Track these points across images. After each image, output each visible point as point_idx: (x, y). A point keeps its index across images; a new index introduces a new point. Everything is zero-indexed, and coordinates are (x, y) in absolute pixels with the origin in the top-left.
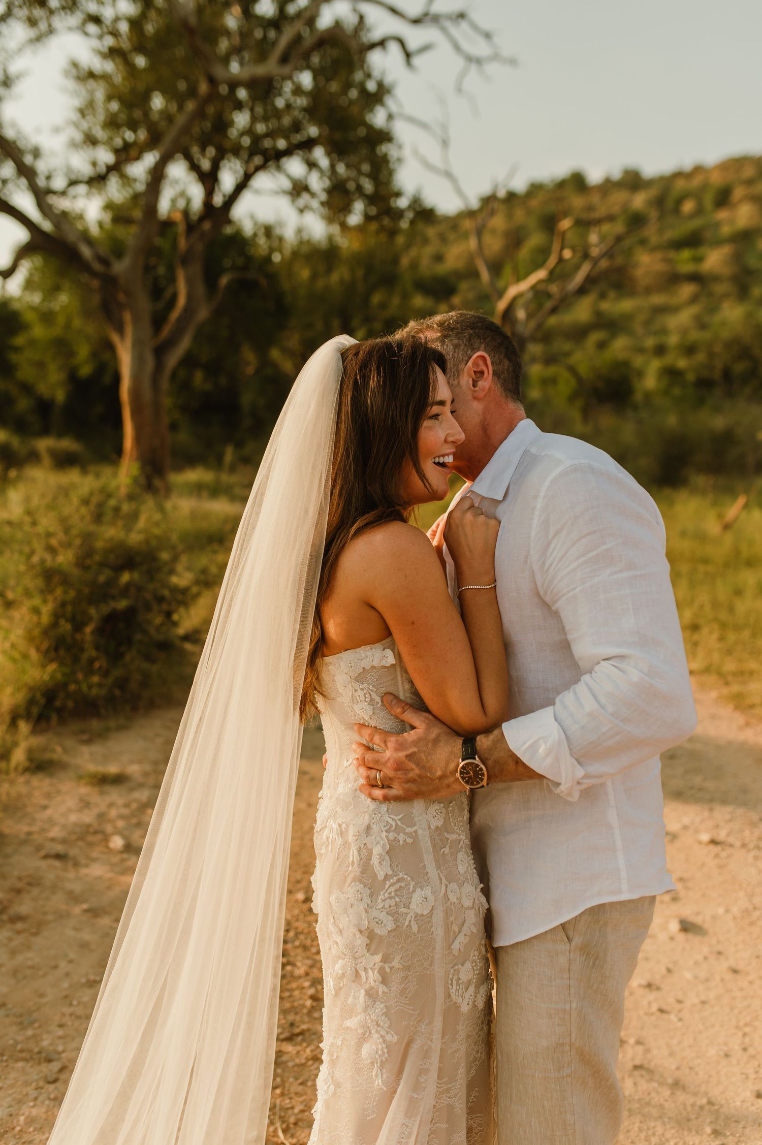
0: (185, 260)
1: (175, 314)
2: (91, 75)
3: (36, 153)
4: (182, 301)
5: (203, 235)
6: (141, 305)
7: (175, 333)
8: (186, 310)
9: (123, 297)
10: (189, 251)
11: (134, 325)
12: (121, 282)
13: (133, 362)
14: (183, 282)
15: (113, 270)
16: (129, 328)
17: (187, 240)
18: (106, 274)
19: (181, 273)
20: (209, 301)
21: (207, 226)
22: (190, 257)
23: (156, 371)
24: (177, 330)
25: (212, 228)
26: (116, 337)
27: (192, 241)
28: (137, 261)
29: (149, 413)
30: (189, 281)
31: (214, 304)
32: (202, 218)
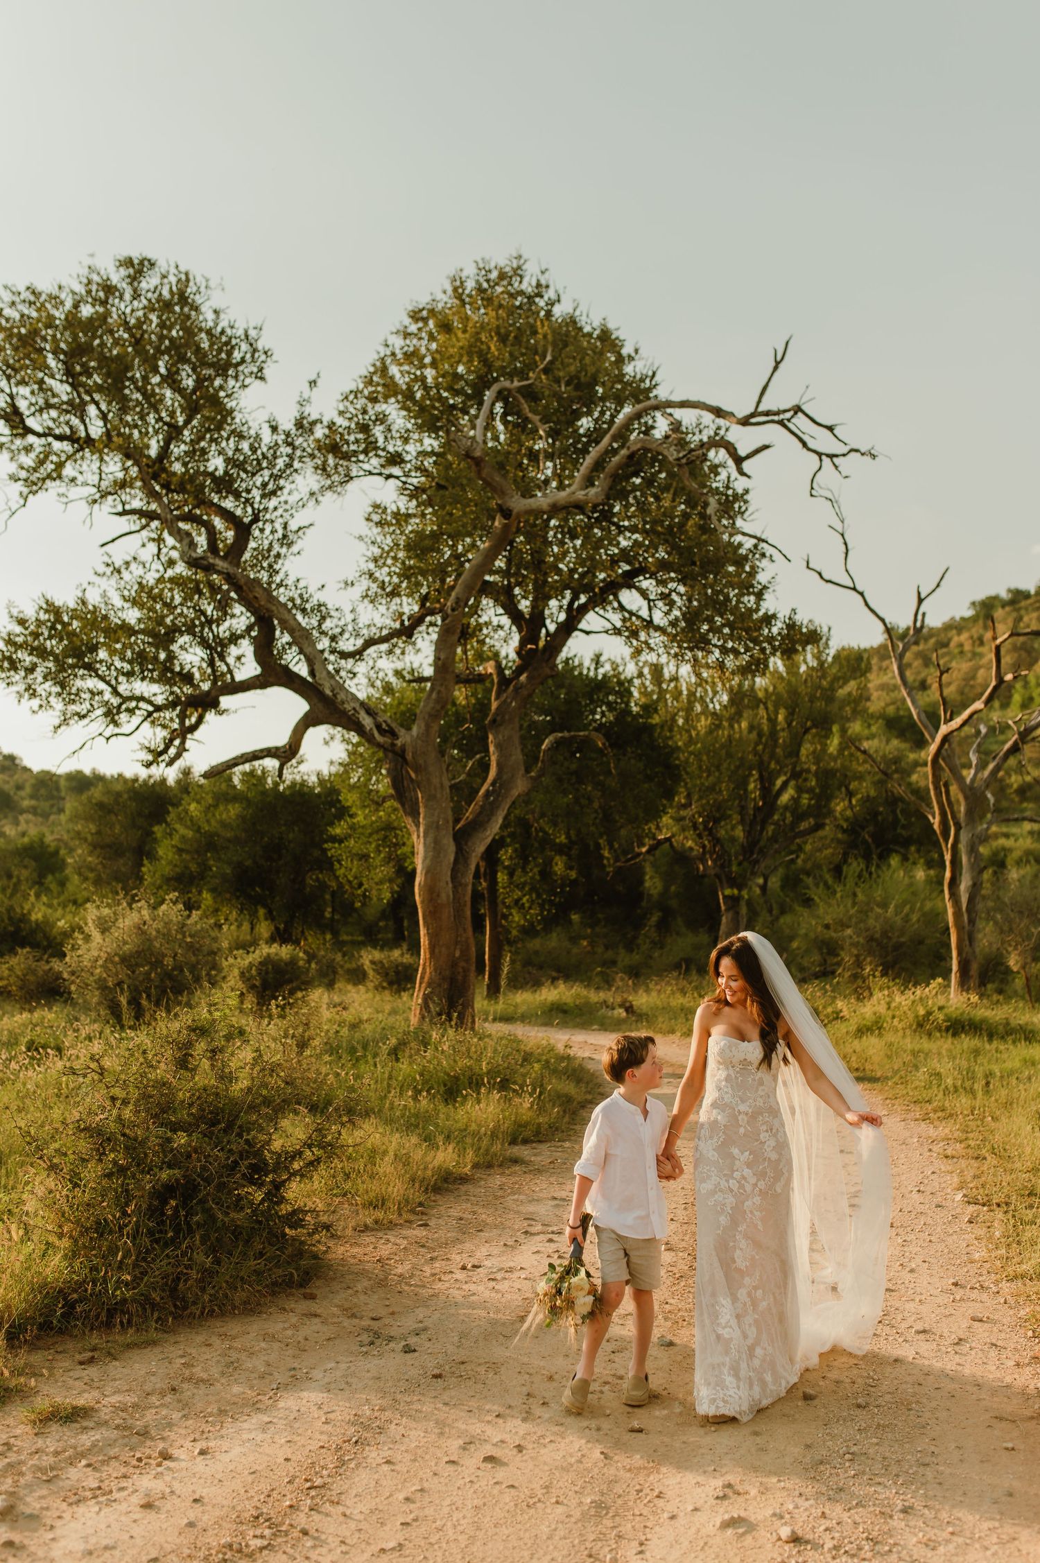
0: (498, 723)
1: (482, 791)
3: (322, 612)
4: (492, 773)
5: (516, 690)
6: (435, 781)
7: (480, 813)
8: (493, 784)
9: (413, 775)
10: (497, 709)
11: (426, 807)
12: (409, 756)
13: (426, 851)
14: (492, 748)
15: (399, 742)
16: (422, 810)
17: (497, 698)
18: (393, 745)
19: (491, 737)
20: (527, 771)
21: (523, 678)
22: (499, 718)
23: (456, 861)
24: (483, 808)
25: (528, 678)
26: (409, 821)
27: (504, 696)
28: (427, 727)
29: (448, 913)
30: (500, 746)
31: (534, 773)
32: (519, 670)
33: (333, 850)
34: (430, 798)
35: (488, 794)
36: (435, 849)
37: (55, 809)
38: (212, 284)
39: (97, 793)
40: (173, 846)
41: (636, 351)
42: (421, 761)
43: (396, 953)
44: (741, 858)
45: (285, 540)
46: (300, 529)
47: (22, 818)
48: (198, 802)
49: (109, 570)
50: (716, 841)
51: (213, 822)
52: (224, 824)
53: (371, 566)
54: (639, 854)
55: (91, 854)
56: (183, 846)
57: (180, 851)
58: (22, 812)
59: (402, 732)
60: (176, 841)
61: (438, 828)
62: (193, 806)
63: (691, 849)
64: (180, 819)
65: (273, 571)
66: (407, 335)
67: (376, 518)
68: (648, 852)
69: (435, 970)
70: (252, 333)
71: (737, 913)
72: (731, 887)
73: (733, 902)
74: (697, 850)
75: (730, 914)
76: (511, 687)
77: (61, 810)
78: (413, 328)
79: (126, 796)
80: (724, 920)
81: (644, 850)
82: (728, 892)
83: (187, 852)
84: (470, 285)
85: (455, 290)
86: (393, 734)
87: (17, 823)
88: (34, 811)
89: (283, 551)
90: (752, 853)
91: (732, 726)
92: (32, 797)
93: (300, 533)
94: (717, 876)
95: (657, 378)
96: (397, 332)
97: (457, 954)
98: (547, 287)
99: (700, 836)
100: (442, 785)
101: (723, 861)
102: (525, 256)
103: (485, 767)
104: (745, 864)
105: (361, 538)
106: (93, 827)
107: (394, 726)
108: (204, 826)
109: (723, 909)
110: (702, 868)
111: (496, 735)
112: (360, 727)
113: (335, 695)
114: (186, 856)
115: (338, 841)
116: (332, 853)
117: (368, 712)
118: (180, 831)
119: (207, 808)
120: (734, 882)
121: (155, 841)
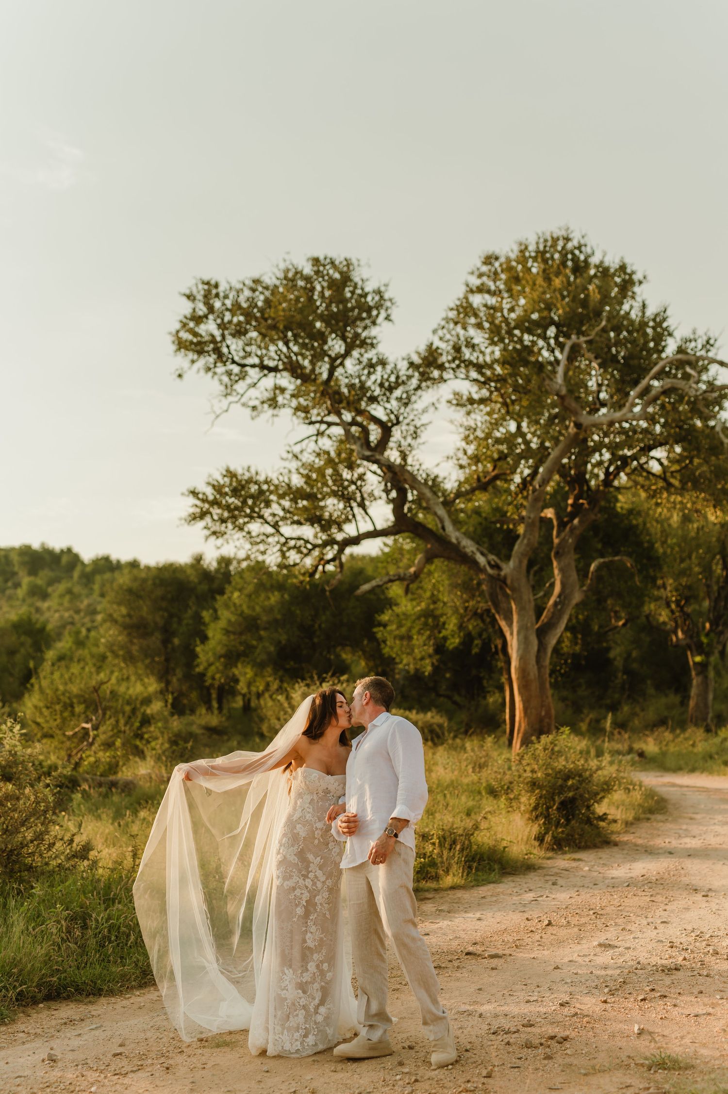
0: (559, 553)
1: (552, 600)
2: (470, 401)
4: (557, 588)
5: (572, 530)
6: (525, 597)
7: (552, 617)
8: (559, 596)
9: (508, 591)
10: (559, 544)
11: (519, 614)
12: (509, 581)
13: (519, 645)
14: (556, 572)
15: (503, 573)
16: (515, 618)
17: (558, 536)
18: (499, 575)
19: (555, 564)
20: (582, 586)
21: (576, 521)
22: (561, 551)
23: (539, 651)
24: (553, 613)
25: (580, 522)
26: (503, 624)
27: (563, 535)
28: (520, 562)
29: (535, 686)
30: (561, 570)
31: (585, 588)
32: (572, 516)
33: (379, 632)
34: (521, 609)
35: (556, 604)
36: (524, 643)
37: (10, 584)
38: (362, 263)
39: (123, 579)
40: (222, 629)
41: (645, 278)
42: (516, 585)
43: (429, 715)
45: (415, 435)
46: (423, 425)
48: (240, 590)
49: (290, 456)
50: (687, 616)
51: (258, 609)
52: (264, 608)
53: (463, 444)
54: (616, 627)
55: (120, 633)
56: (230, 629)
57: (227, 632)
59: (503, 565)
60: (222, 623)
61: (527, 629)
62: (236, 594)
63: (664, 623)
64: (227, 606)
65: (404, 456)
66: (481, 275)
67: (455, 402)
68: (624, 625)
69: (528, 724)
70: (383, 289)
71: (706, 677)
72: (700, 654)
73: (703, 667)
74: (670, 625)
75: (700, 679)
76: (568, 528)
77: (17, 585)
78: (485, 269)
79: (150, 582)
80: (695, 682)
81: (621, 623)
82: (698, 659)
83: (234, 633)
84: (532, 247)
85: (521, 251)
86: (497, 567)
89: (413, 443)
90: (717, 625)
93: (422, 428)
94: (689, 647)
95: (668, 313)
96: (472, 273)
97: (543, 713)
98: (586, 245)
99: (672, 612)
100: (530, 601)
101: (692, 633)
102: (572, 228)
103: (552, 585)
104: (712, 635)
105: (452, 422)
106: (124, 610)
107: (498, 561)
108: (247, 611)
109: (693, 673)
110: (674, 639)
111: (559, 563)
112: (476, 563)
113: (459, 543)
114: (232, 637)
115: (385, 626)
116: (379, 635)
117: (483, 554)
118: (226, 615)
119: (249, 596)
120: (700, 649)
121: (204, 624)
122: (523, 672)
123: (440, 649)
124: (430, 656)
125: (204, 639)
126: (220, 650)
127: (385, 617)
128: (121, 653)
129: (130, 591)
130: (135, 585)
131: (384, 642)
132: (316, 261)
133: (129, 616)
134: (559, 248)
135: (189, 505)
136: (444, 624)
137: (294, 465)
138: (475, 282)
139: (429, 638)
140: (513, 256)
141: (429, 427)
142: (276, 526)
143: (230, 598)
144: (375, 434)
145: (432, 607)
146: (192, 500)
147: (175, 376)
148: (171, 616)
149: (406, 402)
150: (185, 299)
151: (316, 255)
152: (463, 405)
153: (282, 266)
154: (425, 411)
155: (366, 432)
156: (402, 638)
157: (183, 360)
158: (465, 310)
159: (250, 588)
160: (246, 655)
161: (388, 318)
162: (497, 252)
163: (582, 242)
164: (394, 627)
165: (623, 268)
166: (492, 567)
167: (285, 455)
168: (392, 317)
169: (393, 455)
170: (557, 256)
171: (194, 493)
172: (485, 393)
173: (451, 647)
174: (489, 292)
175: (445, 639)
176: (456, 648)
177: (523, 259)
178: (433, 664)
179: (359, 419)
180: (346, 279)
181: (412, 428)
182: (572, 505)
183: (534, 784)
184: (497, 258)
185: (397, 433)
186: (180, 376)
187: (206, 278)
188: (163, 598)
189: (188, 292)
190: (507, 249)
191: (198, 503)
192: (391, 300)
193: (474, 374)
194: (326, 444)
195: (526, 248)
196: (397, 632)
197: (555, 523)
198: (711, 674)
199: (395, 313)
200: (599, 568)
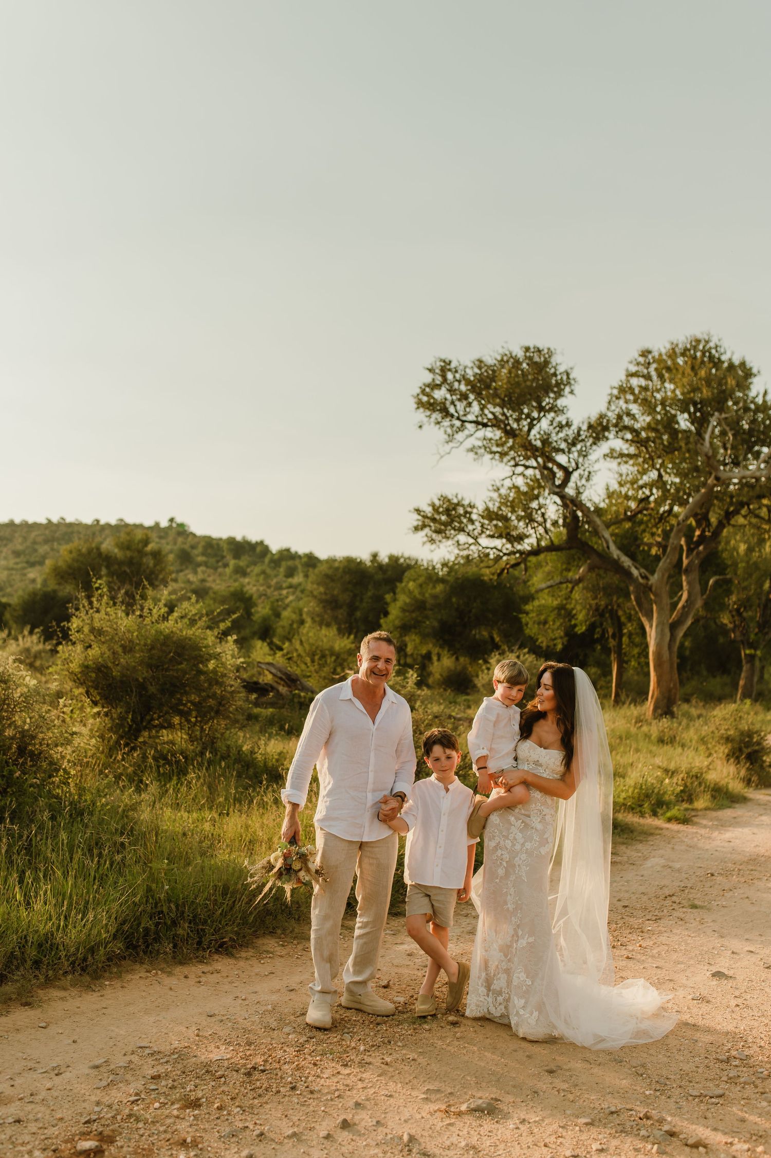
0: (687, 571)
1: (680, 605)
2: (622, 455)
4: (685, 596)
5: (698, 554)
6: (663, 600)
7: (681, 616)
8: (687, 601)
9: (652, 597)
10: (689, 564)
11: (659, 613)
12: (654, 589)
13: (656, 635)
14: (685, 584)
15: (650, 583)
16: (655, 617)
17: (687, 557)
18: (646, 583)
19: (684, 578)
20: (702, 595)
21: (701, 548)
22: (689, 569)
23: (670, 640)
24: (682, 614)
25: (704, 548)
26: (644, 620)
27: (691, 557)
28: (663, 575)
29: (666, 666)
30: (689, 583)
31: (705, 597)
32: (698, 544)
33: (524, 619)
34: (660, 610)
35: (684, 607)
36: (661, 634)
37: (220, 564)
40: (400, 608)
42: (658, 591)
44: (757, 630)
45: (588, 478)
46: (594, 471)
47: (200, 569)
48: (414, 581)
49: (493, 489)
50: (743, 619)
51: (427, 595)
52: (431, 595)
55: (318, 605)
56: (405, 608)
58: (199, 565)
59: (650, 577)
60: (399, 604)
61: (663, 624)
62: (411, 584)
63: (726, 624)
64: (403, 591)
65: (579, 493)
66: (638, 364)
69: (660, 693)
70: (569, 371)
71: (753, 665)
72: (749, 648)
73: (751, 658)
74: (730, 626)
75: (749, 665)
76: (695, 552)
78: (641, 360)
79: (341, 570)
80: (744, 668)
82: (748, 652)
83: (408, 611)
84: (680, 346)
86: (645, 578)
87: (195, 573)
88: (206, 564)
89: (586, 483)
90: (765, 628)
91: (760, 551)
92: (203, 554)
93: (594, 474)
94: (742, 642)
96: (631, 362)
97: (670, 686)
98: (720, 347)
99: (733, 616)
100: (665, 604)
101: (746, 632)
102: (711, 333)
103: (682, 595)
104: (760, 635)
105: (610, 470)
106: (322, 589)
107: (647, 574)
108: (418, 596)
109: (744, 662)
110: (733, 636)
111: (687, 577)
112: (628, 574)
113: (619, 559)
114: (407, 614)
115: (527, 613)
116: (524, 620)
117: (636, 568)
118: (403, 599)
119: (421, 586)
120: (752, 645)
121: (387, 604)
122: (658, 655)
123: (570, 633)
124: (561, 638)
125: (386, 614)
126: (397, 623)
127: (528, 607)
128: (317, 619)
129: (327, 576)
130: (330, 572)
131: (527, 624)
132: (527, 349)
133: (325, 594)
134: (701, 347)
135: (415, 520)
136: (575, 615)
137: (495, 495)
138: (633, 369)
139: (561, 624)
140: (663, 351)
141: (599, 473)
142: (476, 538)
143: (406, 586)
144: (560, 474)
145: (564, 602)
146: (416, 516)
147: (417, 427)
148: (355, 596)
149: (584, 454)
150: (427, 372)
151: (527, 344)
152: (615, 458)
153: (501, 351)
154: (597, 461)
155: (554, 474)
156: (539, 623)
157: (421, 415)
158: (623, 390)
159: (421, 580)
160: (415, 628)
161: (572, 392)
162: (651, 348)
163: (718, 343)
164: (534, 615)
165: (743, 364)
166: (643, 577)
167: (491, 488)
168: (575, 392)
169: (570, 490)
170: (699, 354)
171: (418, 511)
172: (632, 450)
173: (579, 632)
174: (643, 376)
175: (575, 625)
176: (583, 634)
177: (673, 354)
178: (563, 644)
179: (550, 465)
180: (547, 363)
181: (586, 473)
182: (699, 536)
183: (728, 739)
184: (650, 352)
185: (575, 476)
186: (420, 427)
187: (443, 357)
188: (349, 583)
189: (430, 367)
190: (660, 346)
191: (420, 518)
192: (574, 379)
193: (629, 436)
194: (520, 481)
195: (677, 345)
196: (536, 619)
197: (685, 548)
198: (757, 664)
199: (576, 388)
200: (716, 582)
